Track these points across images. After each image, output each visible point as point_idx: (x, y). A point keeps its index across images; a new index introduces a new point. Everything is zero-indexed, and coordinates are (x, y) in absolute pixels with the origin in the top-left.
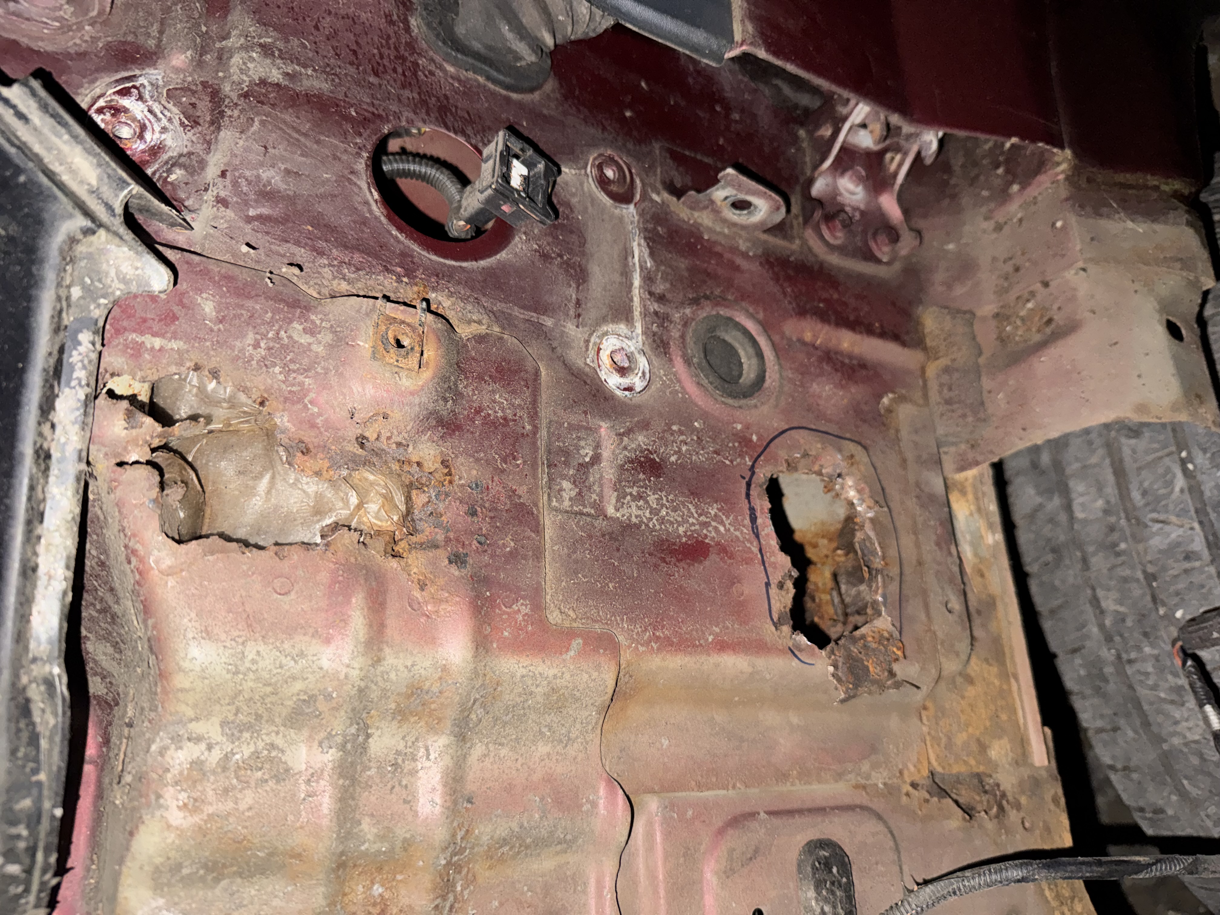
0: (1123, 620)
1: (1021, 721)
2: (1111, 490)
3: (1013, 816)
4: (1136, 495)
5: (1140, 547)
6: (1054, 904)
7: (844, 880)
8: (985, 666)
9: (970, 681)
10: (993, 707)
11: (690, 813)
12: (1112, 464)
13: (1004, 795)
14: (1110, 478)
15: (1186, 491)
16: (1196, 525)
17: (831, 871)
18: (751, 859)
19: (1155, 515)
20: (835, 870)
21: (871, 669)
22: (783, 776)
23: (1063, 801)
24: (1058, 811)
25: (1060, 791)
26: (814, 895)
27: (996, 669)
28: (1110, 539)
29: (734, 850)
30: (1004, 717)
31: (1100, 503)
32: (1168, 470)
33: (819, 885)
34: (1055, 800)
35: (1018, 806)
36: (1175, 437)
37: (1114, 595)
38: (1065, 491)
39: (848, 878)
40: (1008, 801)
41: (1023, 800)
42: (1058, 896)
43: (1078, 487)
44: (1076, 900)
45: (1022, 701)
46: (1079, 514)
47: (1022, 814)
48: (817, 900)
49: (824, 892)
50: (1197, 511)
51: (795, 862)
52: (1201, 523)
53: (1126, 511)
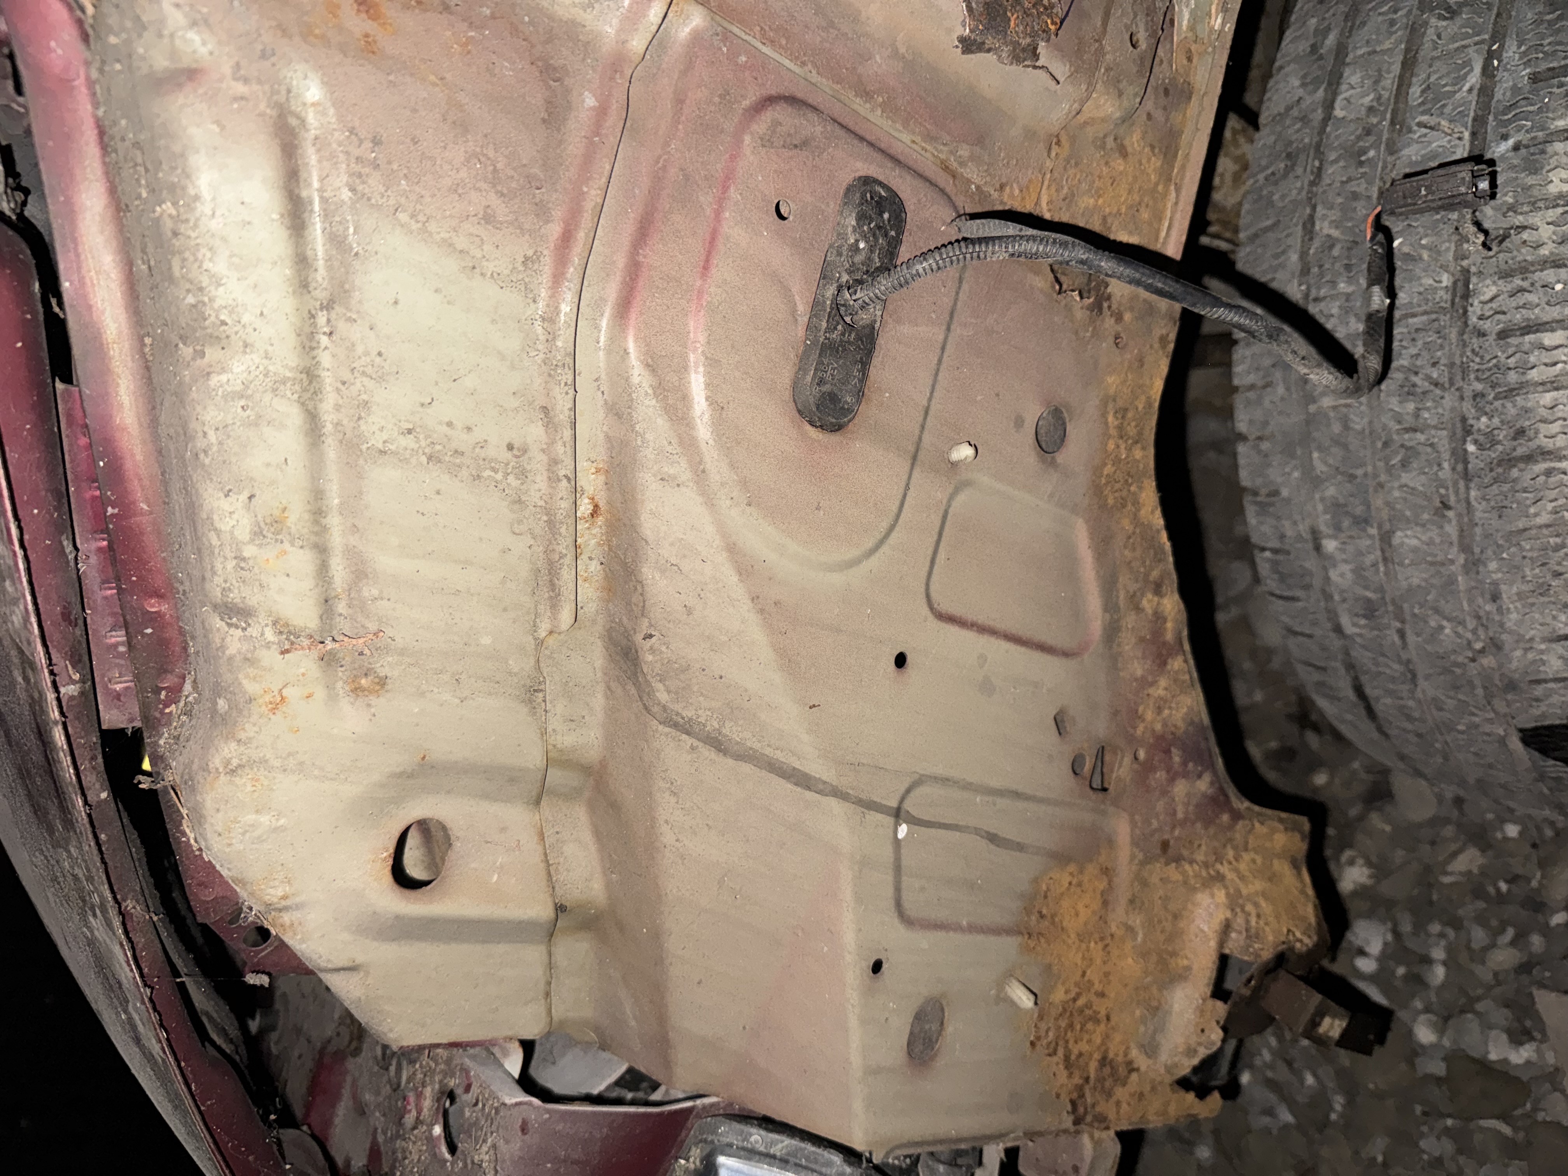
0: (1332, 247)
1: (1163, 234)
2: (1389, 82)
3: (1109, 322)
4: (1415, 91)
5: (1390, 159)
6: (1113, 432)
7: (893, 233)
8: (1147, 149)
9: (1123, 152)
10: (1136, 197)
11: (743, 59)
12: (1407, 50)
13: (1109, 298)
14: (1396, 68)
15: (1475, 92)
16: (1467, 135)
17: (881, 214)
18: (796, 146)
19: (1424, 118)
20: (886, 216)
21: (1012, 24)
22: (867, 95)
23: (1172, 346)
24: (1161, 352)
25: (1173, 336)
26: (854, 223)
27: (1159, 164)
28: (1361, 144)
29: (780, 124)
30: (1145, 215)
31: (1367, 100)
32: (1468, 63)
33: (861, 218)
34: (1163, 340)
35: (1119, 318)
36: (1496, 23)
37: (1335, 215)
38: (1334, 82)
39: (898, 234)
40: (1109, 307)
41: (1127, 317)
42: (1120, 428)
43: (1353, 77)
44: (1139, 445)
45: (1173, 213)
46: (1338, 113)
47: (1119, 328)
48: (854, 231)
49: (865, 228)
50: (1475, 120)
51: (845, 185)
52: (1474, 134)
53: (1395, 112)
